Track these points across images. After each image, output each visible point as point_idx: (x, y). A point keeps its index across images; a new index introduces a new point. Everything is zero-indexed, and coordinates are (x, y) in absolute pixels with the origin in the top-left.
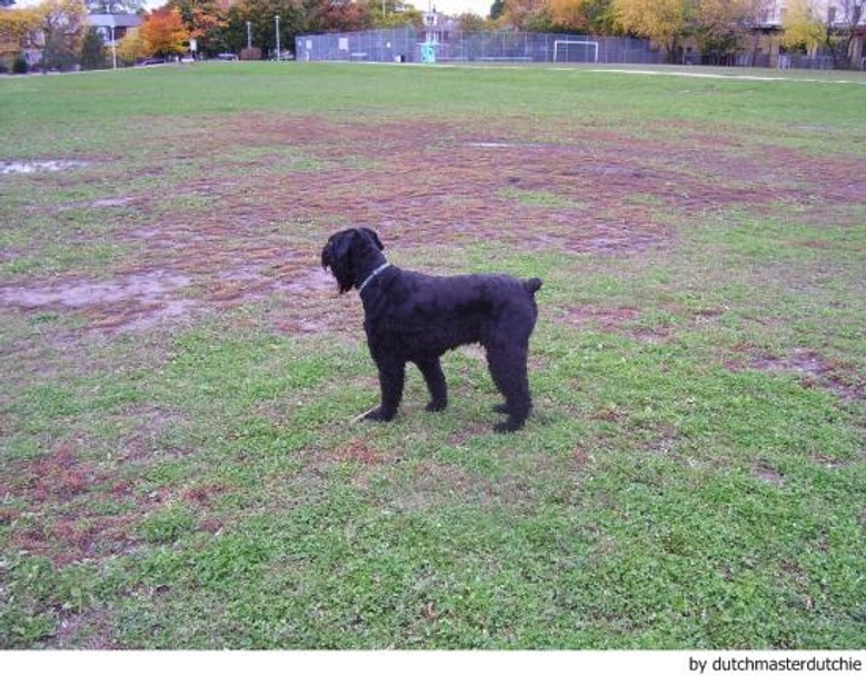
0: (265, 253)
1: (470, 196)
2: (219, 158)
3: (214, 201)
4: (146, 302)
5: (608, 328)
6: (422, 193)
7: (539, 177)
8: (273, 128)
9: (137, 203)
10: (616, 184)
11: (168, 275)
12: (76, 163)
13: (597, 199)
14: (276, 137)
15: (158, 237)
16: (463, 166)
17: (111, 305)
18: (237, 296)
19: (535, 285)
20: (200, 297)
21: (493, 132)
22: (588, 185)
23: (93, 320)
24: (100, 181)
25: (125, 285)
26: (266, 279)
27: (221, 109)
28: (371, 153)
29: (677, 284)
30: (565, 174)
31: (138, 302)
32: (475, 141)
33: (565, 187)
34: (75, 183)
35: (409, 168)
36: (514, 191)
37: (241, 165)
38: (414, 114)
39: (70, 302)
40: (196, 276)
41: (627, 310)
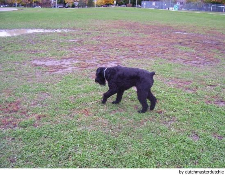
0: (101, 57)
1: (166, 46)
2: (106, 31)
3: (99, 42)
4: (64, 66)
5: (179, 86)
6: (153, 44)
7: (188, 43)
8: (125, 25)
9: (79, 41)
10: (209, 46)
11: (74, 60)
12: (72, 30)
13: (201, 50)
14: (124, 27)
15: (78, 51)
16: (168, 38)
17: (55, 66)
18: (87, 67)
19: (153, 74)
20: (77, 66)
21: (183, 30)
22: (200, 46)
23: (49, 69)
24: (74, 35)
25: (62, 62)
26: (97, 63)
27: (114, 19)
28: (146, 33)
29: (209, 76)
30: (196, 42)
31: (62, 66)
32: (177, 32)
33: (193, 46)
34: (68, 35)
35: (154, 37)
36: (179, 46)
37: (110, 33)
38: (164, 23)
39: (46, 65)
40: (80, 61)
41: (188, 82)
